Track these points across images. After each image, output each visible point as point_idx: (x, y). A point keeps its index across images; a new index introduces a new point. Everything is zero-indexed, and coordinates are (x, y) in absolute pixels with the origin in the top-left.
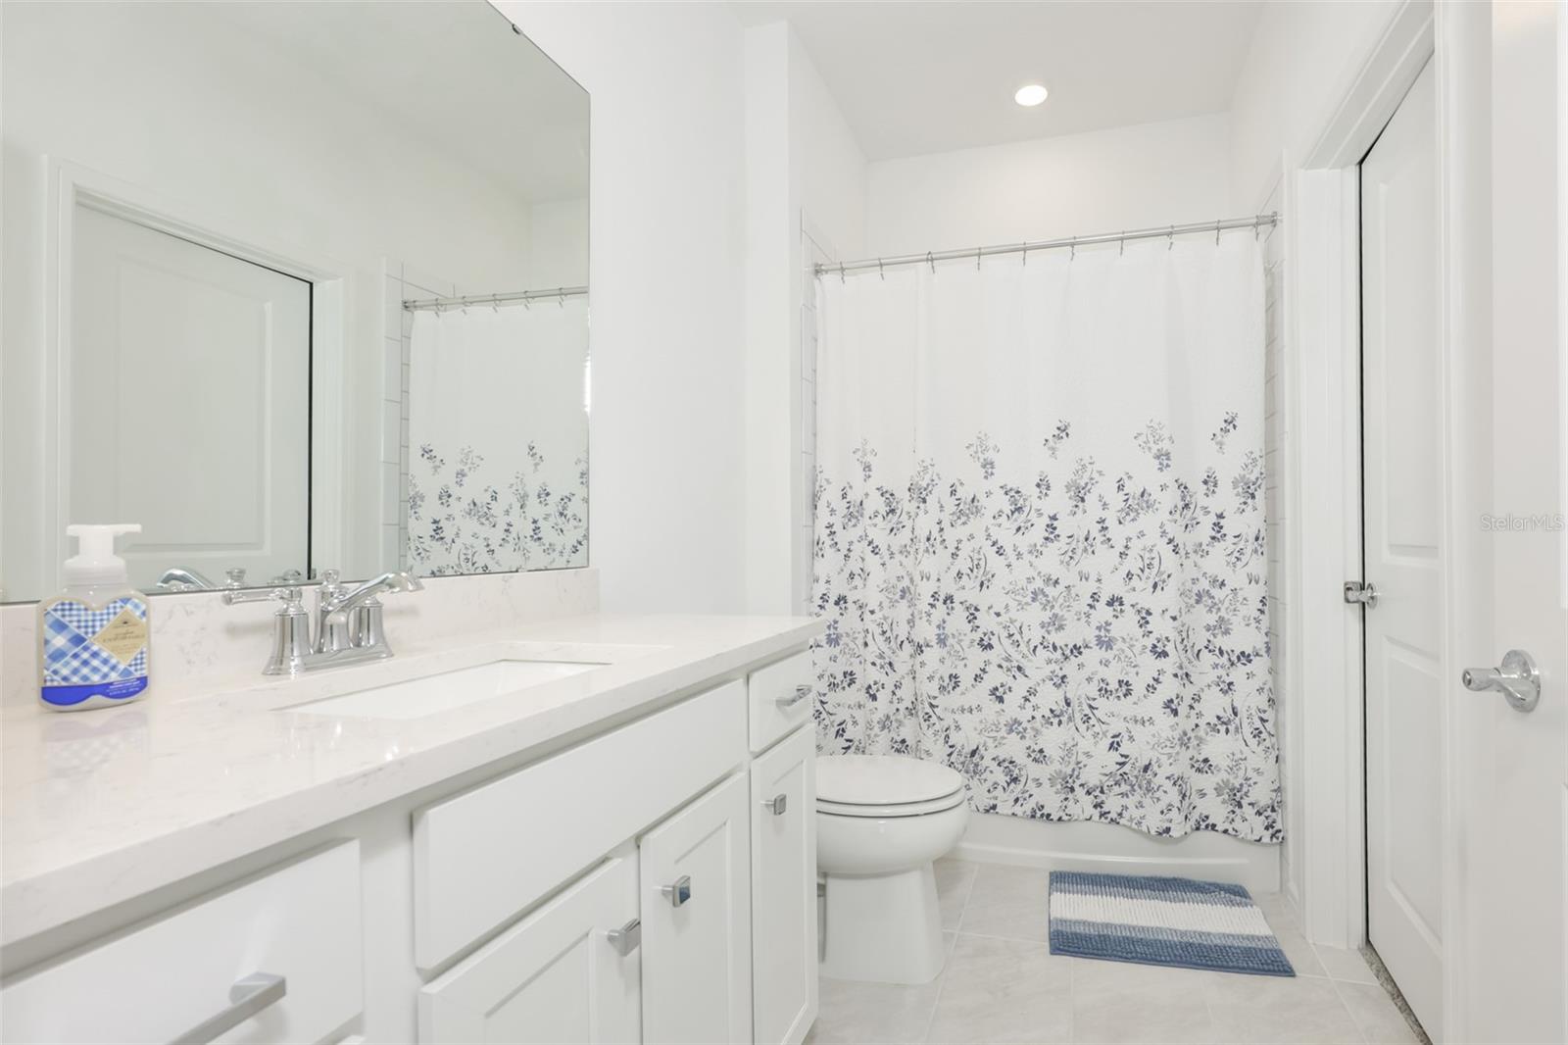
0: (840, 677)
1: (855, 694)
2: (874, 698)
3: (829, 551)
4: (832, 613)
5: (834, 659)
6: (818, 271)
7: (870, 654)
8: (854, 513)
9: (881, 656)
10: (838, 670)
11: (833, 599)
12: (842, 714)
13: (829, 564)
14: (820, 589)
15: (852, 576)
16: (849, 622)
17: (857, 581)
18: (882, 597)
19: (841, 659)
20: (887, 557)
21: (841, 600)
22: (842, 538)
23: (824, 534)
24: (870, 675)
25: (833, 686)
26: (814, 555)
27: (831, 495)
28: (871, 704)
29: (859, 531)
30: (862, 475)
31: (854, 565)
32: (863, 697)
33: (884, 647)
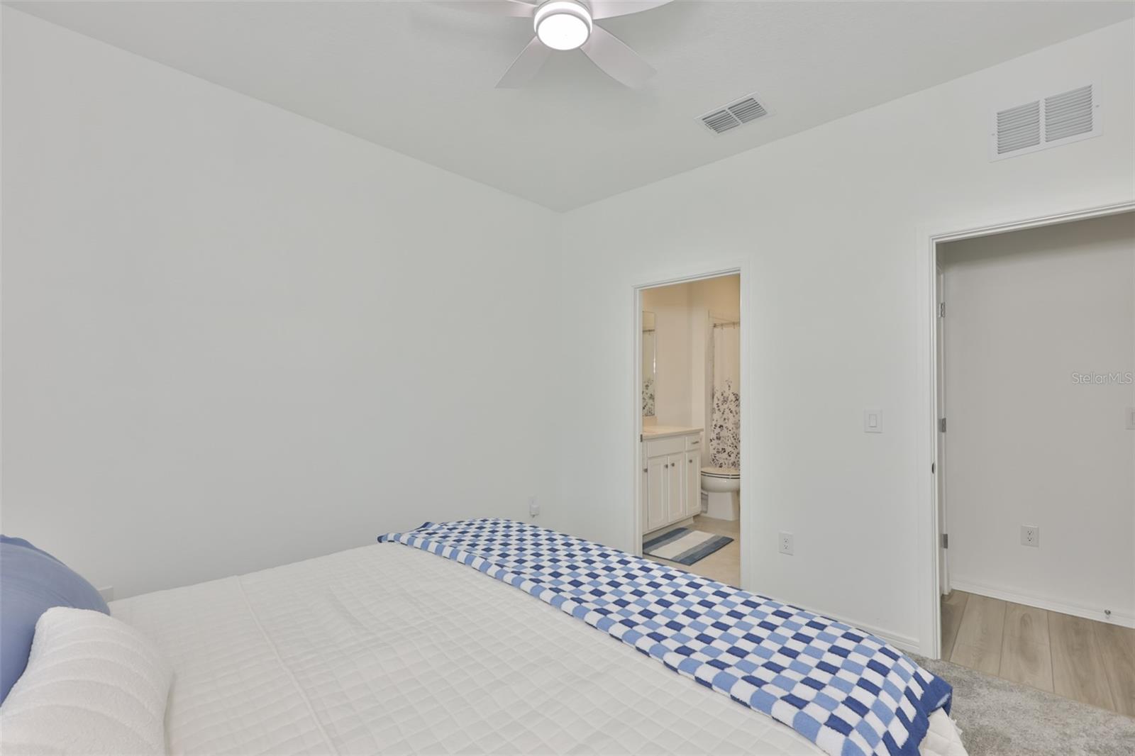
0: (721, 450)
1: (725, 455)
2: (730, 456)
3: (717, 412)
4: (718, 430)
5: (719, 444)
6: (715, 326)
7: (729, 443)
8: (725, 401)
9: (732, 444)
10: (720, 447)
11: (718, 426)
12: (721, 461)
13: (717, 415)
14: (714, 423)
15: (725, 419)
16: (724, 433)
17: (726, 421)
18: (733, 426)
19: (721, 444)
20: (735, 414)
21: (721, 426)
22: (722, 408)
23: (715, 406)
24: (729, 449)
25: (718, 452)
26: (713, 413)
27: (718, 395)
28: (729, 458)
29: (727, 406)
30: (728, 388)
31: (725, 416)
32: (727, 456)
33: (734, 441)
